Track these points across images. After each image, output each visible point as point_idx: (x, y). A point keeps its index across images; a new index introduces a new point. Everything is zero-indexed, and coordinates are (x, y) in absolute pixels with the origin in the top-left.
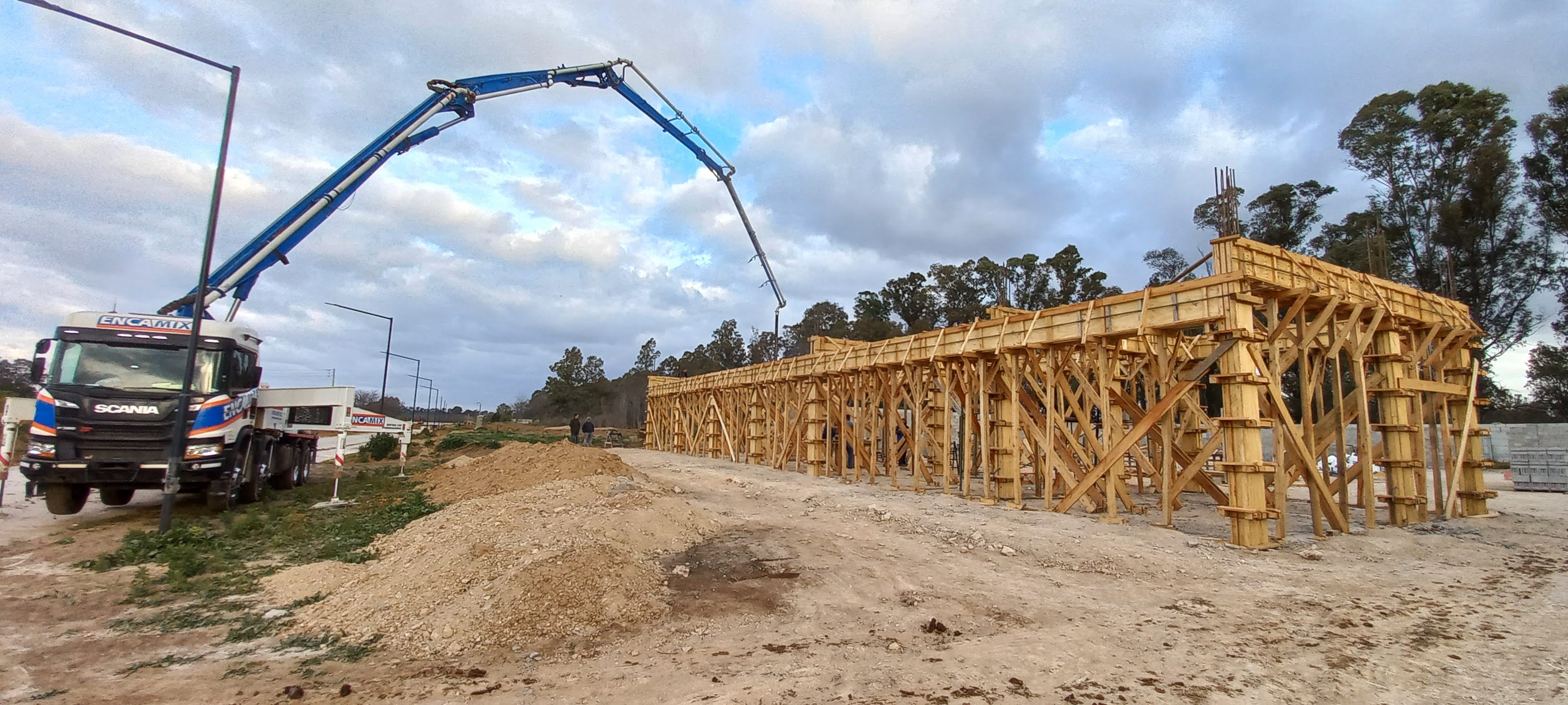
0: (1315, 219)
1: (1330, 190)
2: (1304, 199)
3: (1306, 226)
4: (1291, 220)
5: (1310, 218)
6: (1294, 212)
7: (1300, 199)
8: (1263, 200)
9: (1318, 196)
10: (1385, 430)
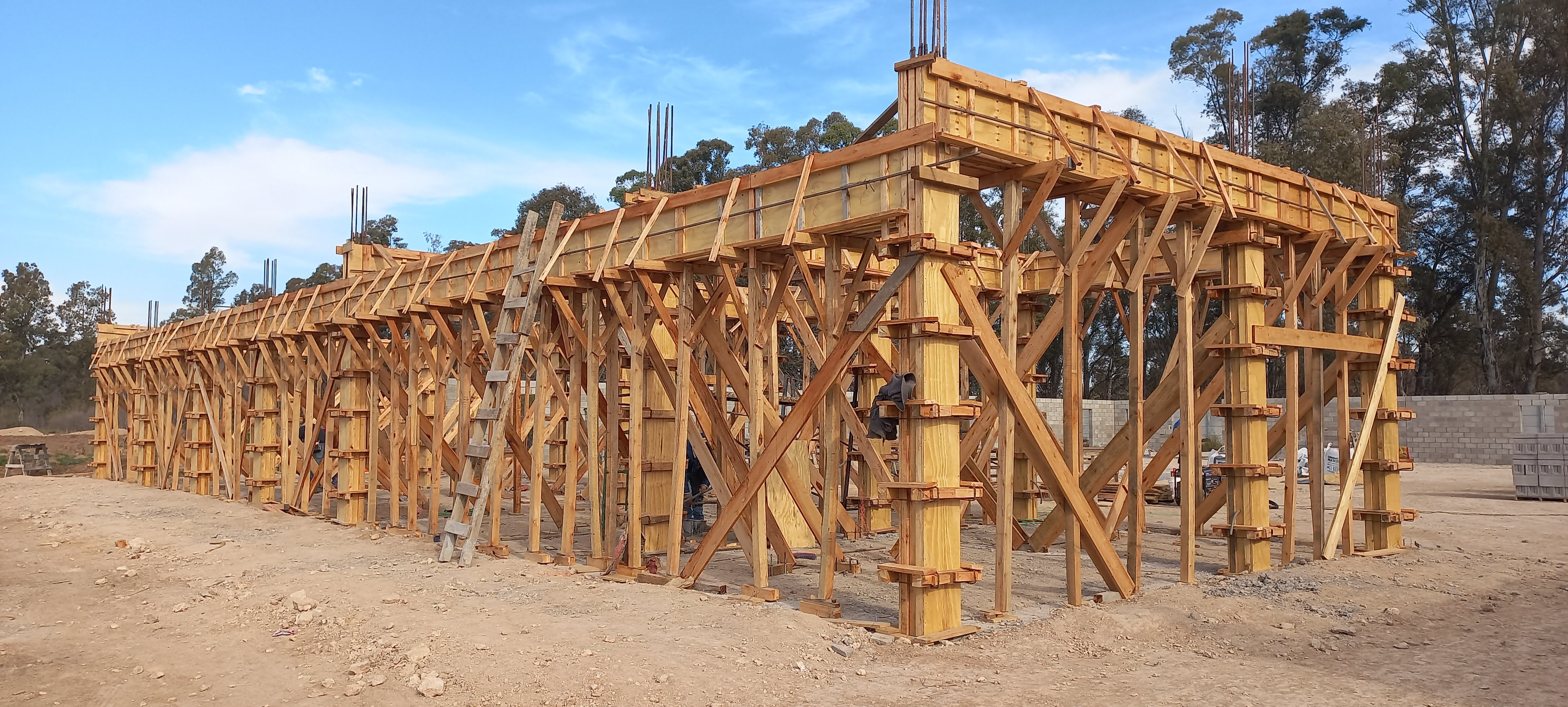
0: (1339, 71)
1: (1359, 24)
2: (1324, 37)
3: (1327, 81)
4: (1305, 71)
5: (1333, 69)
6: (1310, 59)
7: (1319, 38)
8: (1268, 37)
9: (1344, 33)
10: (1229, 414)
